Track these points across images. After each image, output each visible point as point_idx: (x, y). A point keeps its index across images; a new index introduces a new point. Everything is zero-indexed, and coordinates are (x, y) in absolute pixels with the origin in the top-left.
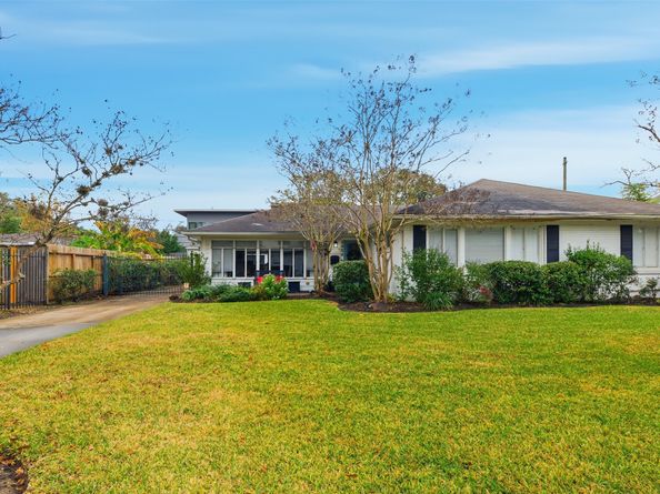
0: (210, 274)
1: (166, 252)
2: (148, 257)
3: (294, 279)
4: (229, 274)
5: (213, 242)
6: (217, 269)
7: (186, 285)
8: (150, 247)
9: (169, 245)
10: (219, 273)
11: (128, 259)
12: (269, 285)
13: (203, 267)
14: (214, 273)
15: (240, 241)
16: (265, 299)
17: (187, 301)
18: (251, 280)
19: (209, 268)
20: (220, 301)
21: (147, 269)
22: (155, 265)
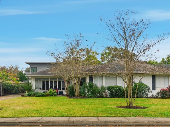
0: (34, 89)
1: (21, 80)
2: (14, 82)
3: (61, 91)
4: (41, 89)
5: (35, 78)
6: (37, 87)
7: (27, 92)
8: (15, 79)
9: (22, 78)
10: (37, 88)
11: (8, 83)
12: (51, 92)
13: (32, 86)
14: (35, 89)
15: (44, 78)
16: (49, 96)
17: (26, 96)
18: (47, 91)
19: (34, 87)
20: (36, 96)
21: (14, 87)
22: (17, 85)
